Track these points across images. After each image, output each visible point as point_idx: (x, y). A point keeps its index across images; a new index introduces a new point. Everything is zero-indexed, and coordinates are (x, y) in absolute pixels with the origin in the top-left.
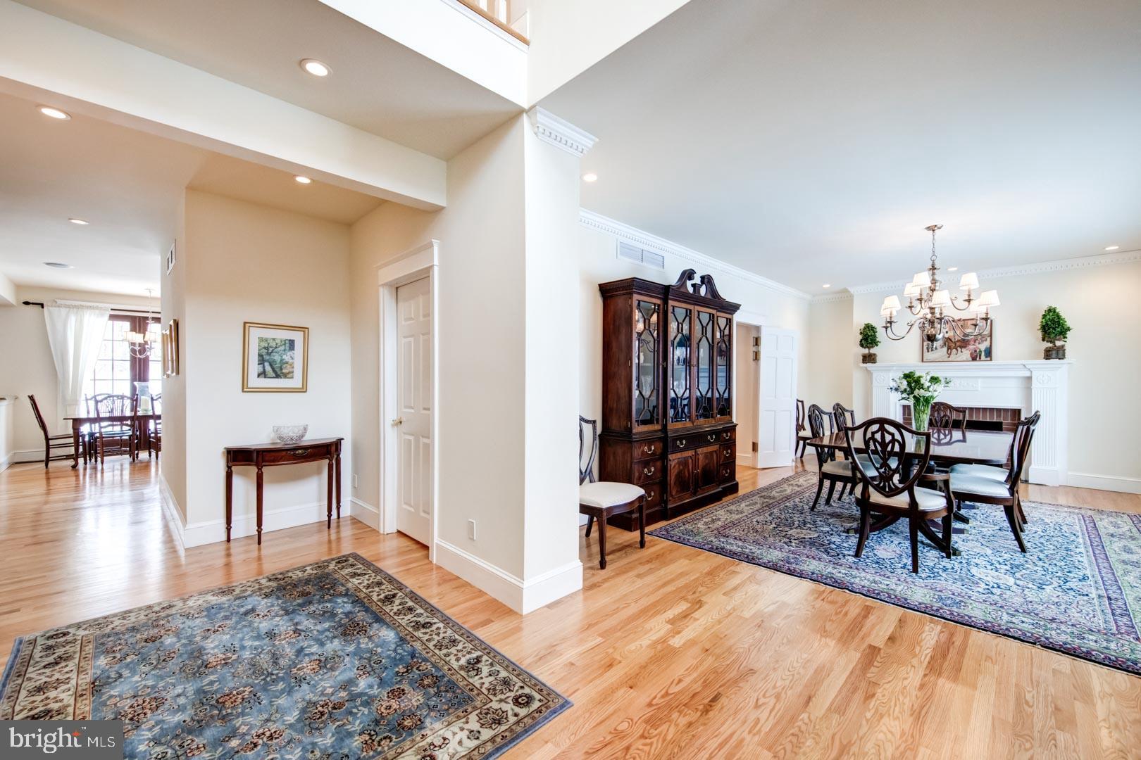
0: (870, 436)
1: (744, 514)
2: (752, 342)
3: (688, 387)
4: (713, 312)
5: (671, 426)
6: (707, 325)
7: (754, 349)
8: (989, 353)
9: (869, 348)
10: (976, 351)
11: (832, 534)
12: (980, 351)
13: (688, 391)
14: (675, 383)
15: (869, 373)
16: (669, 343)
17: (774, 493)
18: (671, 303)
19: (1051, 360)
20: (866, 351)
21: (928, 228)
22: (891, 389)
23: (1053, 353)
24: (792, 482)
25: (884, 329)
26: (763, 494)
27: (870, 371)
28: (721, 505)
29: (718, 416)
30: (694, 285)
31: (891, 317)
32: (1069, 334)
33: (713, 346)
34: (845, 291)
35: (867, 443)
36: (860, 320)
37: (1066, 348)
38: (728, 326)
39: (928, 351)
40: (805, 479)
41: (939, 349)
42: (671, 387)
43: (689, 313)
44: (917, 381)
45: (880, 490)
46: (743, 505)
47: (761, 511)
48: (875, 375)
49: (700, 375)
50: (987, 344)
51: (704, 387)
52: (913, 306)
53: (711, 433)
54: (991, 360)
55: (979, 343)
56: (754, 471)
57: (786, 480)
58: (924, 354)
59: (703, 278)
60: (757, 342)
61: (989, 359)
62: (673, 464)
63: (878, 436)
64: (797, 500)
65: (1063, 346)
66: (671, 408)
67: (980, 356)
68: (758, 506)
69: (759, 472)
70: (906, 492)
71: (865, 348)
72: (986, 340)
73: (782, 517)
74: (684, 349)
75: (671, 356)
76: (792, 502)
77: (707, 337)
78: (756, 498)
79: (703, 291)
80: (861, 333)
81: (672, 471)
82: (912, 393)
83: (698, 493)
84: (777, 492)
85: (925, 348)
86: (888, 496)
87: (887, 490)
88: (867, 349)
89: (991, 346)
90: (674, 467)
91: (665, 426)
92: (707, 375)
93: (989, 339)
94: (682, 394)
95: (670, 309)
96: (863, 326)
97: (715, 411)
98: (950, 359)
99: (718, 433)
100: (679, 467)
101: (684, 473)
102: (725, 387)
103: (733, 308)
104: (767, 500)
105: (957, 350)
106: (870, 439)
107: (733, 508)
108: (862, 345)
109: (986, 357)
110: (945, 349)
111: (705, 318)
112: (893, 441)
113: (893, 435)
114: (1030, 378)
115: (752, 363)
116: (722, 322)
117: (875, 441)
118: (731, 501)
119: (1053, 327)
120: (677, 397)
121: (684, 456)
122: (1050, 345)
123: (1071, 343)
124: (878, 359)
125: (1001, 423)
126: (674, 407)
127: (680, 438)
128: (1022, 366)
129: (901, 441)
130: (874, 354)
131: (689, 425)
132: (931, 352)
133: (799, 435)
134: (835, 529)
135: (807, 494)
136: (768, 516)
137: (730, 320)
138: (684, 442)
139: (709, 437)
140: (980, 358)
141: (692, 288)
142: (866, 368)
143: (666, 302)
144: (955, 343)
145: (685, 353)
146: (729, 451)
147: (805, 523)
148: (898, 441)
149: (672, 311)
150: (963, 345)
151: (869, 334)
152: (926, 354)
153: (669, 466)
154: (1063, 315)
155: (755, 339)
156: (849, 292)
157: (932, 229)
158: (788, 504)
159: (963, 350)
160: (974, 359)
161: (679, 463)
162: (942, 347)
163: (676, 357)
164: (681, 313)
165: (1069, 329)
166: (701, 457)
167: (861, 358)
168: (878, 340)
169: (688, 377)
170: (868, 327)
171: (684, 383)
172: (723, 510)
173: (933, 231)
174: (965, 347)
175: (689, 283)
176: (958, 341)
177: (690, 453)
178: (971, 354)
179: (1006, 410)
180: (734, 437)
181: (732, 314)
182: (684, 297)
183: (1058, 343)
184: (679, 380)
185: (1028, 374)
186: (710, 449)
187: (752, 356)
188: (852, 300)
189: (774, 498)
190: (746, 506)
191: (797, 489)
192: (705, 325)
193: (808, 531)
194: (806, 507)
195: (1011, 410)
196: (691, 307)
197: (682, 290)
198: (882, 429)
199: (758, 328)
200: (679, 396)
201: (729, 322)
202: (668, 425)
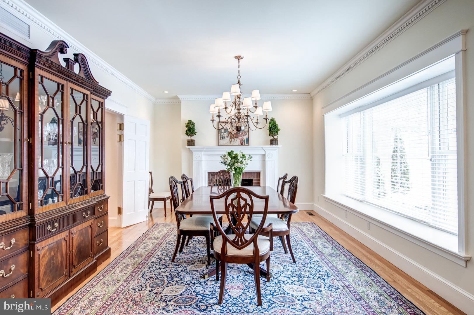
0: (230, 202)
1: (120, 283)
2: (117, 127)
3: (60, 165)
4: (88, 93)
5: (39, 210)
6: (81, 104)
7: (119, 133)
8: (248, 141)
9: (191, 136)
10: (242, 140)
11: (194, 283)
12: (244, 140)
13: (60, 169)
14: (45, 162)
15: (191, 152)
16: (37, 117)
17: (140, 251)
18: (38, 71)
19: (273, 146)
20: (189, 138)
21: (236, 57)
22: (222, 162)
23: (273, 142)
24: (150, 236)
25: (212, 121)
26: (132, 253)
27: (192, 151)
28: (96, 278)
29: (92, 191)
30: (66, 60)
31: (219, 113)
32: (279, 132)
33: (87, 125)
34: (176, 98)
35: (227, 208)
36: (185, 118)
37: (278, 139)
38: (100, 109)
39: (221, 139)
40: (158, 231)
41: (226, 138)
42: (40, 166)
43: (61, 88)
44: (236, 157)
45: (234, 243)
46: (117, 271)
47: (134, 274)
48: (194, 153)
49: (74, 153)
50: (246, 136)
51: (78, 165)
52: (227, 108)
53: (85, 210)
54: (249, 145)
55: (244, 136)
56: (120, 230)
57: (145, 235)
58: (219, 141)
59: (76, 55)
60: (121, 127)
61: (248, 144)
62: (42, 253)
63: (235, 203)
64: (159, 253)
65: (277, 138)
66: (39, 189)
67: (244, 142)
68: (131, 268)
69: (124, 231)
70: (252, 244)
71: (189, 136)
72: (247, 134)
73: (153, 276)
74: (55, 126)
75: (40, 132)
76: (155, 256)
77: (80, 116)
78: (127, 260)
79: (76, 68)
80: (186, 126)
81: (41, 262)
82: (234, 165)
83: (72, 274)
84: (143, 249)
85: (219, 137)
86: (240, 249)
87: (240, 243)
88: (190, 137)
89: (249, 137)
90: (44, 255)
91: (31, 212)
92: (82, 153)
93: (248, 133)
94: (53, 172)
95: (38, 79)
96: (187, 122)
97: (90, 187)
98: (231, 144)
99: (92, 209)
100: (50, 253)
101: (57, 257)
102: (98, 164)
103: (105, 93)
104: (136, 259)
105: (234, 139)
106: (229, 205)
107: (108, 277)
108: (187, 135)
109: (247, 144)
110: (229, 138)
111: (79, 97)
112: (246, 204)
113: (245, 200)
114: (264, 155)
115: (117, 144)
116: (96, 105)
117: (233, 206)
118: (105, 270)
119: (273, 129)
120: (47, 177)
121: (55, 240)
122: (272, 138)
123: (280, 137)
124: (196, 143)
125: (252, 180)
126: (44, 187)
127: (51, 222)
128: (262, 149)
129: (250, 204)
130: (194, 140)
131: (62, 204)
132: (222, 140)
133: (150, 197)
134: (195, 277)
135: (164, 246)
136: (141, 279)
137: (102, 103)
138: (56, 225)
139: (84, 213)
140: (244, 144)
141: (65, 63)
142: (189, 149)
143: (31, 68)
144: (233, 135)
145: (57, 130)
146: (103, 222)
147: (172, 277)
148: (249, 205)
149: (40, 80)
150: (236, 136)
151: (192, 127)
152: (220, 141)
153: (37, 256)
154: (277, 123)
155: (119, 125)
156: (179, 99)
157: (238, 58)
158: (153, 260)
159: (237, 139)
160: (242, 145)
161: (50, 249)
162: (227, 137)
163: (45, 133)
164: (51, 87)
165: (279, 130)
166: (75, 236)
167: (187, 142)
168: (195, 131)
169: (61, 155)
170: (190, 122)
171: (56, 161)
172: (99, 284)
173: (239, 59)
174: (238, 137)
175: (61, 57)
176: (235, 134)
177: (63, 235)
178: (240, 141)
179: (254, 172)
180: (106, 208)
181: (104, 99)
182: (55, 69)
183: (275, 137)
184: (50, 158)
185: (263, 153)
186: (86, 225)
187: (116, 138)
188: (181, 104)
189: (141, 256)
190: (120, 271)
191: (156, 242)
192: (78, 103)
193: (177, 286)
194: (167, 259)
195: (256, 172)
196: (64, 82)
197: (53, 59)
198: (239, 197)
199: (122, 116)
200: (50, 175)
201: (101, 105)
202: (36, 209)
